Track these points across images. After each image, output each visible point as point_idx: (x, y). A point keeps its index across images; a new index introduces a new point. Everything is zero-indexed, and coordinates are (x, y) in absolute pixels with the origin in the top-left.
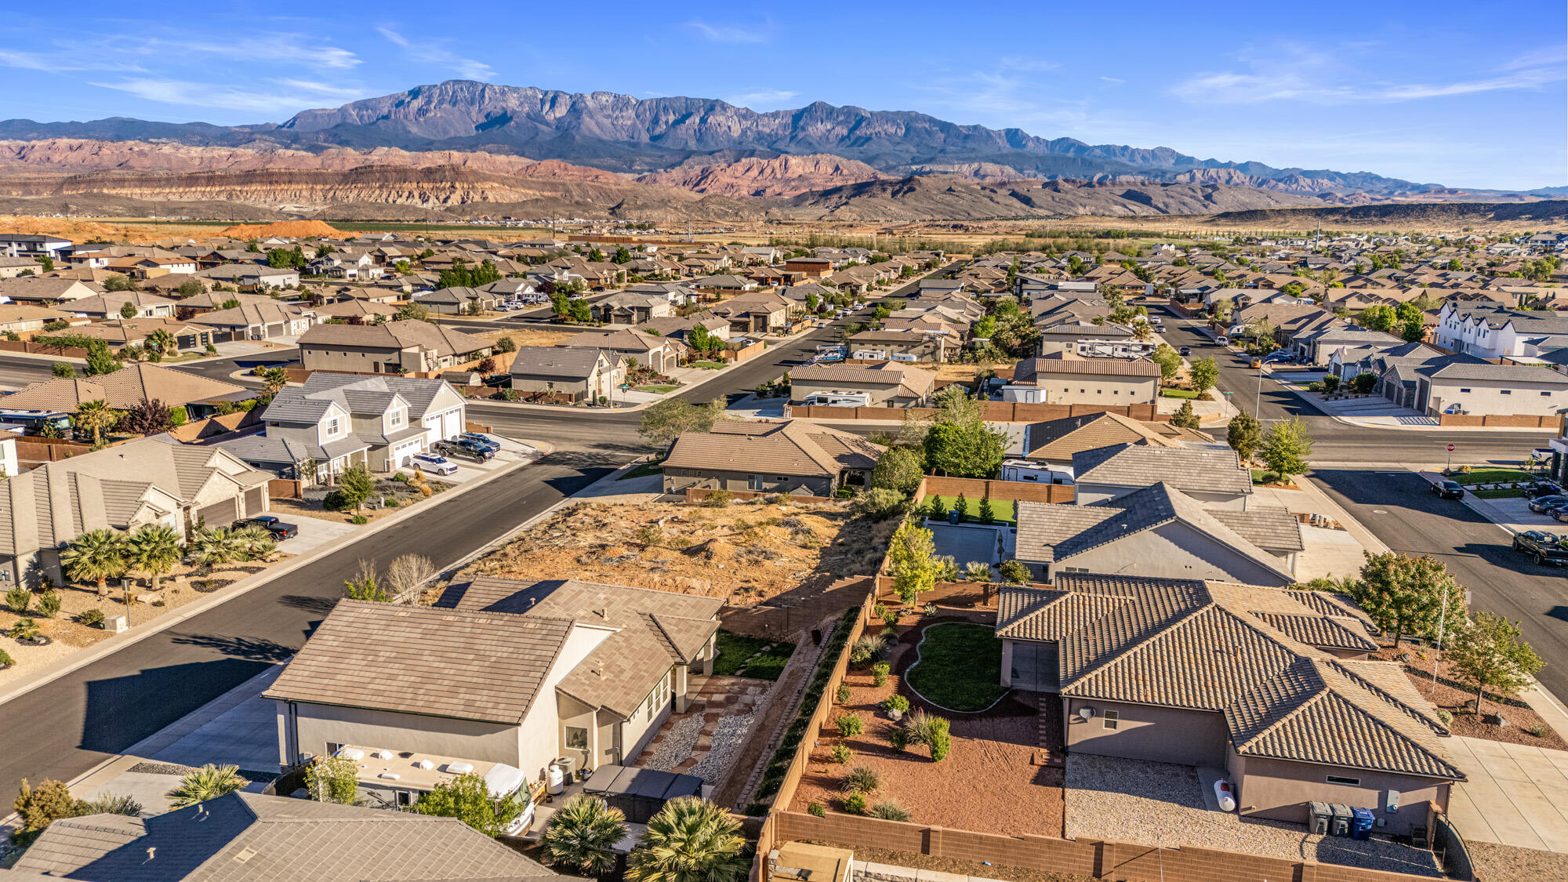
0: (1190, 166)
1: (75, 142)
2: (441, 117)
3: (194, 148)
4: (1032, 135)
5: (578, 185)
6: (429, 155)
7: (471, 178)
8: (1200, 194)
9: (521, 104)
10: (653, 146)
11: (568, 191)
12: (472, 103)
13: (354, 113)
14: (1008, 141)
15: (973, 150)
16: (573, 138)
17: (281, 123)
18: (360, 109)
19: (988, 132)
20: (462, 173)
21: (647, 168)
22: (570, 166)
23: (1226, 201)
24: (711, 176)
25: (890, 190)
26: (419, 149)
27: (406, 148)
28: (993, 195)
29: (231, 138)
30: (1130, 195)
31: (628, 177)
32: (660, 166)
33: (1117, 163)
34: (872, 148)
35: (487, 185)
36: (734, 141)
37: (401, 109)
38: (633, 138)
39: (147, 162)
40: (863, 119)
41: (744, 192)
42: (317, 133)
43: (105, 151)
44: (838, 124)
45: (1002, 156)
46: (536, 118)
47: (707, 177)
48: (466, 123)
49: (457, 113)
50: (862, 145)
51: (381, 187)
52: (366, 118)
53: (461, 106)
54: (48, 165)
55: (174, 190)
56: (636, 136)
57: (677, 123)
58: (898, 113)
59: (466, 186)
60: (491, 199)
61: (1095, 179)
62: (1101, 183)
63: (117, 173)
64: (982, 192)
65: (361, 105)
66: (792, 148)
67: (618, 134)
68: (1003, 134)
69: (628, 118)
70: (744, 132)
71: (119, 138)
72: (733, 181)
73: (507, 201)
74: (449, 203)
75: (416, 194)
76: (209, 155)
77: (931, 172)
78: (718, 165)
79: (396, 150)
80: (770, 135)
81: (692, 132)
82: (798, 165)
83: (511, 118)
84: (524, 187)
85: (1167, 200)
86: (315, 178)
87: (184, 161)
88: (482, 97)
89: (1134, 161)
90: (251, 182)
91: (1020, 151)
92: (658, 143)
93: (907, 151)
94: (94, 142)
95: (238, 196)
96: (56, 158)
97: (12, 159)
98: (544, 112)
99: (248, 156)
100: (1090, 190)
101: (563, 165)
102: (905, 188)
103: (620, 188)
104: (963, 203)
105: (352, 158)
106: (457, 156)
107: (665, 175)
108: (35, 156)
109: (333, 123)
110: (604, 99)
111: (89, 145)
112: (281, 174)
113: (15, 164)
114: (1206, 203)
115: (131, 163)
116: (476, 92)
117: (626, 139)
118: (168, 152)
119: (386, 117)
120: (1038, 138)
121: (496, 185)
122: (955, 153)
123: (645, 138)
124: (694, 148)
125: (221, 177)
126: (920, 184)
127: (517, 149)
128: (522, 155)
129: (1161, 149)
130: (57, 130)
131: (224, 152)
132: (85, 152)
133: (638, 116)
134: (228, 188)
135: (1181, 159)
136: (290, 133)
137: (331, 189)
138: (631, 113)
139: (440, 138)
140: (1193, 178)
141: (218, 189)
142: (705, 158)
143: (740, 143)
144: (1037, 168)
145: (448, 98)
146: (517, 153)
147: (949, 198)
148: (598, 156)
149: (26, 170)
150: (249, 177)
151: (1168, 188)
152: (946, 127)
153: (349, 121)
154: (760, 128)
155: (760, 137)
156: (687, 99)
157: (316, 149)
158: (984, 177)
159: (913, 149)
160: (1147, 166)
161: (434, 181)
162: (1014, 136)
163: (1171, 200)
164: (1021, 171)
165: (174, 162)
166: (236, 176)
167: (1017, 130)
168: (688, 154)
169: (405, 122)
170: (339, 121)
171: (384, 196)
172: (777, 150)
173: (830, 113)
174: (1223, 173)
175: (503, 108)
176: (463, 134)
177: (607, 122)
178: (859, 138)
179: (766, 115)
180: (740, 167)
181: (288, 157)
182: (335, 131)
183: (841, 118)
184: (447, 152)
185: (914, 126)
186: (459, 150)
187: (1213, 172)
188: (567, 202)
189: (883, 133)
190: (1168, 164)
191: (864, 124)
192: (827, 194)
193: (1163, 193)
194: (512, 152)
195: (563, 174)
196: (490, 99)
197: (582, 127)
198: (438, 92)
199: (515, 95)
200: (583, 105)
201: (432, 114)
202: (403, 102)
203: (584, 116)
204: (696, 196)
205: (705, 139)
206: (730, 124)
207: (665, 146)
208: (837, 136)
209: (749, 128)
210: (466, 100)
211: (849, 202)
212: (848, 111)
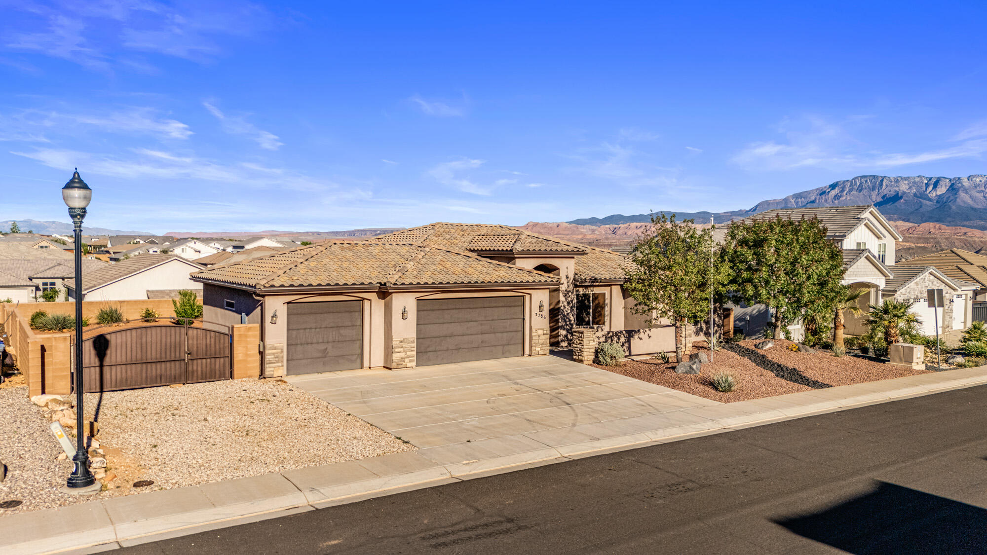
2: (850, 199)
5: (946, 239)
9: (912, 188)
11: (937, 242)
12: (873, 189)
13: (793, 201)
16: (950, 208)
17: (748, 209)
18: (797, 198)
22: (943, 227)
29: (719, 219)
37: (823, 196)
46: (922, 196)
49: (862, 196)
52: (800, 203)
53: (865, 192)
54: (624, 236)
65: (798, 196)
83: (901, 197)
88: (882, 185)
97: (609, 234)
98: (928, 192)
101: (937, 226)
103: (982, 240)
108: (619, 232)
109: (778, 207)
110: (978, 180)
116: (877, 182)
119: (812, 201)
127: (904, 217)
128: (908, 221)
145: (856, 188)
146: (903, 220)
148: (971, 220)
149: (614, 238)
153: (788, 205)
170: (781, 205)
175: (896, 191)
177: (979, 196)
194: (899, 219)
195: (937, 232)
196: (887, 186)
197: (958, 200)
198: (849, 184)
199: (906, 182)
200: (960, 185)
201: (844, 198)
202: (825, 192)
203: (960, 192)
210: (869, 188)
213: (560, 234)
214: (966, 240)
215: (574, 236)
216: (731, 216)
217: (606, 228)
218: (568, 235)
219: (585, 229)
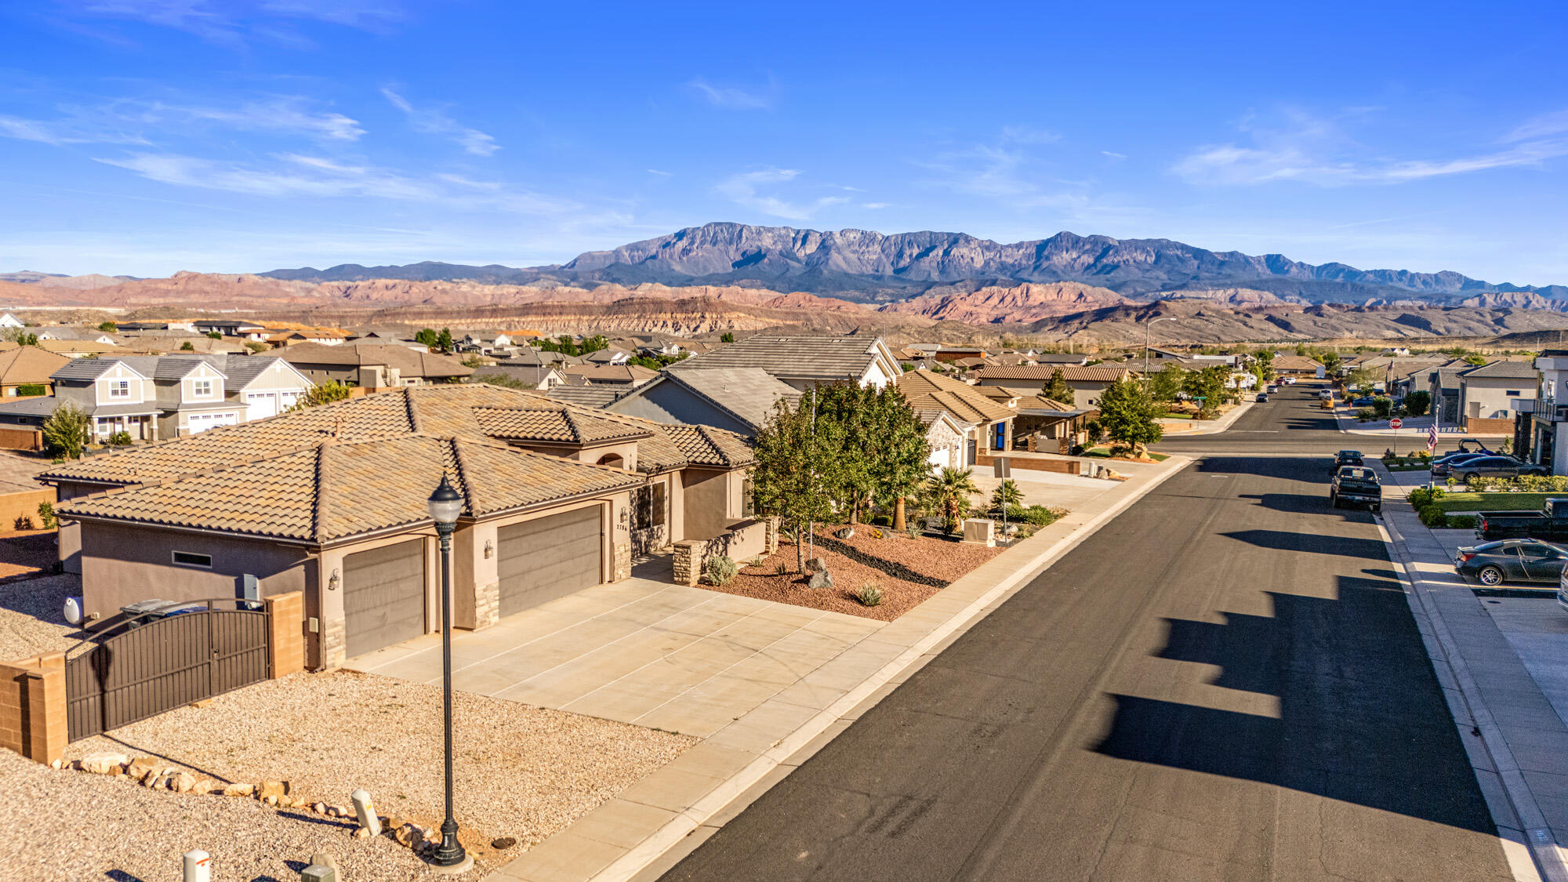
0: (1480, 291)
1: (390, 282)
2: (702, 256)
3: (487, 287)
4: (1295, 261)
5: (818, 315)
6: (688, 290)
7: (721, 309)
8: (1489, 319)
9: (775, 243)
10: (896, 278)
11: (809, 320)
12: (731, 243)
13: (626, 254)
14: (1269, 267)
15: (1229, 276)
16: (821, 272)
17: (563, 264)
18: (632, 250)
19: (1246, 259)
20: (714, 305)
21: (889, 298)
22: (814, 298)
23: (1519, 323)
24: (950, 305)
25: (1134, 315)
26: (681, 285)
27: (669, 284)
28: (1247, 320)
29: (520, 278)
30: (1405, 320)
31: (868, 309)
32: (902, 297)
33: (1392, 287)
34: (1119, 275)
35: (734, 315)
36: (977, 271)
37: (667, 249)
38: (877, 271)
39: (447, 299)
40: (1110, 247)
41: (983, 320)
42: (593, 272)
43: (414, 289)
44: (1084, 253)
45: (1261, 281)
46: (787, 254)
47: (946, 306)
48: (722, 260)
49: (717, 252)
50: (1109, 272)
52: (636, 258)
53: (721, 246)
54: (367, 301)
55: (463, 321)
56: (880, 269)
57: (920, 256)
58: (1148, 241)
59: (714, 316)
60: (737, 327)
61: (1368, 304)
62: (1371, 308)
63: (421, 307)
64: (1236, 317)
65: (633, 248)
66: (1036, 276)
67: (864, 268)
68: (1263, 260)
69: (874, 253)
70: (987, 263)
71: (428, 279)
72: (973, 309)
73: (753, 329)
74: (699, 331)
75: (670, 324)
76: (499, 292)
77: (1182, 297)
78: (958, 294)
79: (658, 286)
80: (1013, 265)
81: (934, 264)
82: (1039, 293)
83: (765, 256)
84: (768, 317)
85: (1449, 325)
86: (585, 310)
87: (478, 297)
88: (740, 236)
89: (1414, 286)
90: (528, 314)
91: (1280, 276)
92: (902, 276)
93: (1158, 278)
94: (406, 281)
95: (515, 326)
96: (374, 296)
97: (339, 297)
98: (796, 249)
99: (532, 292)
100: (1359, 314)
101: (807, 298)
102: (1151, 313)
103: (858, 316)
104: (1213, 328)
105: (620, 291)
106: (712, 291)
107: (906, 305)
108: (357, 294)
109: (608, 263)
110: (852, 236)
111: (402, 284)
112: (554, 306)
113: (339, 301)
114: (1497, 327)
115: (434, 300)
116: (735, 233)
117: (872, 272)
118: (465, 290)
119: (654, 257)
120: (1302, 265)
121: (742, 315)
122: (1209, 279)
123: (889, 271)
124: (937, 279)
125: (503, 310)
126: (1166, 308)
127: (768, 284)
128: (773, 289)
129: (1445, 273)
130: (379, 272)
131: (511, 289)
133: (883, 251)
134: (508, 319)
135: (1468, 283)
136: (569, 274)
137: (595, 319)
138: (877, 248)
139: (700, 275)
140: (1483, 303)
141: (499, 320)
142: (946, 289)
143: (983, 273)
144: (1301, 294)
145: (709, 239)
146: (768, 288)
147: (1197, 322)
148: (843, 289)
149: (347, 305)
150: (526, 310)
151: (1451, 312)
152: (1200, 254)
153: (622, 261)
154: (1003, 259)
155: (1003, 267)
156: (931, 233)
157: (590, 286)
158: (1240, 303)
159: (1164, 276)
160: (1428, 291)
161: (687, 312)
162: (1275, 262)
163: (1454, 325)
164: (1282, 297)
165: (469, 299)
166: (518, 309)
167: (1279, 256)
168: (929, 285)
169: (670, 260)
170: (613, 261)
171: (642, 326)
172: (1020, 279)
173: (1076, 242)
174: (1519, 298)
175: (758, 247)
176: (720, 271)
177: (854, 257)
178: (1105, 266)
179: (1009, 246)
180: (980, 296)
181: (566, 293)
182: (608, 270)
183: (1088, 247)
184: (704, 287)
185: (1163, 253)
186: (715, 285)
187: (1507, 296)
188: (805, 329)
189: (1131, 261)
190: (1455, 289)
191: (1111, 252)
192: (1067, 320)
193: (1444, 317)
194: (763, 286)
195: (807, 305)
196: (747, 238)
197: (830, 262)
198: (701, 233)
199: (770, 234)
200: (832, 242)
201: (695, 253)
202: (670, 243)
203: (833, 252)
204: (933, 323)
205: (948, 270)
206: (973, 255)
207: (908, 277)
208: (1083, 264)
209: (992, 259)
210: (725, 240)
211: (1089, 326)
212: (1095, 240)
213: (245, 295)
214: (840, 317)
215: (273, 300)
216: (538, 273)
217: (333, 287)
218: (260, 297)
219: (294, 287)
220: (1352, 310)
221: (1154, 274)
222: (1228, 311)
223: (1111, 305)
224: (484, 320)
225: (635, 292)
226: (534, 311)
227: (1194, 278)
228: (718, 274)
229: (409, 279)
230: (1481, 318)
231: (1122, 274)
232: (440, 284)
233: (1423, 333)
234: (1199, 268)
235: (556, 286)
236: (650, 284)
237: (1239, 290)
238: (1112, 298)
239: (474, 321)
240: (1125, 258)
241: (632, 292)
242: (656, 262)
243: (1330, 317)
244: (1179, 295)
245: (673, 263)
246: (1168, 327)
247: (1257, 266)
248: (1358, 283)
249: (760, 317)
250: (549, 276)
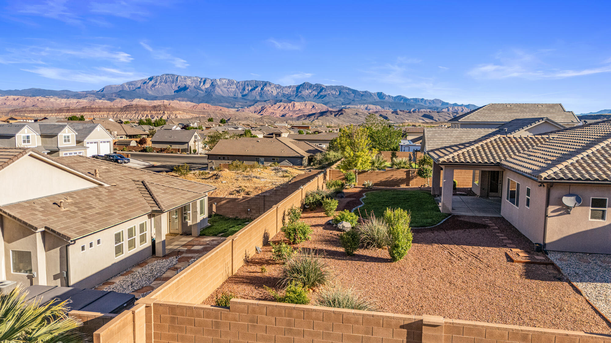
0: (448, 106)
1: (16, 97)
2: (161, 88)
3: (63, 100)
4: (387, 95)
5: (213, 112)
6: (155, 101)
7: (171, 110)
8: (452, 116)
9: (192, 83)
10: (243, 98)
11: (209, 114)
12: (173, 82)
13: (127, 86)
14: (378, 97)
15: (365, 100)
16: (212, 96)
17: (98, 90)
18: (129, 85)
19: (370, 94)
20: (168, 108)
21: (240, 107)
22: (210, 106)
24: (265, 109)
25: (333, 114)
26: (151, 100)
27: (147, 99)
29: (78, 96)
30: (425, 116)
31: (232, 111)
32: (245, 106)
33: (419, 105)
34: (326, 99)
35: (178, 112)
36: (274, 97)
37: (145, 85)
38: (235, 95)
39: (44, 105)
40: (323, 88)
41: (278, 115)
42: (112, 94)
43: (28, 100)
44: (314, 91)
45: (376, 102)
46: (197, 88)
47: (263, 110)
48: (170, 89)
49: (167, 87)
50: (323, 98)
51: (135, 113)
52: (131, 88)
53: (169, 84)
54: (4, 106)
55: (53, 114)
56: (236, 95)
57: (252, 90)
58: (336, 86)
59: (169, 112)
60: (179, 117)
61: (412, 110)
62: (414, 112)
63: (31, 108)
65: (130, 83)
66: (296, 99)
67: (230, 94)
68: (376, 94)
69: (233, 88)
70: (278, 94)
71: (34, 96)
72: (274, 111)
73: (185, 118)
75: (150, 116)
76: (69, 102)
77: (349, 108)
78: (268, 105)
79: (142, 100)
80: (288, 94)
81: (258, 93)
82: (298, 105)
83: (188, 88)
84: (192, 113)
85: (439, 118)
86: (110, 109)
87: (59, 104)
88: (177, 80)
89: (426, 104)
90: (84, 111)
91: (382, 100)
92: (245, 97)
93: (340, 100)
94: (23, 97)
96: (8, 103)
98: (201, 86)
99: (85, 102)
100: (410, 114)
101: (207, 105)
102: (340, 113)
103: (229, 113)
104: (362, 119)
105: (125, 102)
106: (166, 102)
107: (248, 109)
109: (118, 90)
110: (224, 81)
111: (22, 98)
112: (96, 108)
115: (38, 105)
116: (175, 78)
117: (233, 96)
118: (52, 101)
119: (139, 88)
120: (389, 96)
121: (181, 112)
122: (358, 101)
123: (240, 96)
124: (259, 99)
125: (72, 110)
126: (345, 112)
127: (190, 100)
128: (192, 102)
129: (436, 99)
130: (9, 93)
131: (75, 101)
132: (20, 101)
133: (237, 87)
134: (75, 114)
135: (443, 103)
136: (101, 94)
137: (116, 114)
138: (234, 86)
139: (160, 96)
140: (448, 110)
141: (71, 114)
142: (263, 103)
143: (276, 97)
144: (389, 107)
145: (164, 81)
147: (356, 117)
148: (221, 102)
150: (83, 109)
151: (439, 113)
152: (354, 92)
153: (125, 89)
154: (284, 92)
155: (284, 95)
156: (256, 81)
157: (111, 100)
158: (369, 110)
159: (342, 100)
160: (431, 106)
161: (157, 111)
162: (380, 95)
163: (441, 118)
164: (383, 108)
165: (55, 105)
166: (78, 109)
167: (381, 93)
168: (256, 102)
169: (146, 89)
170: (121, 89)
171: (137, 116)
172: (290, 100)
173: (311, 86)
174: (460, 108)
175: (185, 84)
176: (169, 94)
177: (225, 90)
178: (322, 95)
179: (286, 87)
180: (276, 106)
181: (101, 102)
182: (119, 93)
183: (315, 88)
184: (163, 101)
185: (341, 91)
186: (167, 100)
187: (456, 108)
189: (331, 94)
190: (439, 105)
191: (323, 91)
192: (309, 116)
193: (438, 115)
194: (188, 100)
195: (208, 108)
196: (180, 81)
197: (215, 91)
198: (160, 78)
199: (190, 79)
200: (216, 83)
201: (157, 86)
202: (146, 82)
203: (216, 87)
204: (259, 116)
205: (263, 96)
206: (272, 90)
207: (247, 98)
208: (313, 95)
209: (280, 92)
210: (171, 81)
211: (319, 118)
212: (317, 86)
214: (221, 113)
216: (86, 94)
220: (408, 113)
221: (339, 99)
222: (366, 113)
223: (324, 110)
224: (63, 114)
225: (132, 102)
226: (87, 110)
227: (353, 101)
228: (168, 95)
229: (25, 96)
230: (449, 116)
231: (327, 99)
232: (40, 98)
233: (431, 121)
234: (354, 97)
235: (95, 99)
236: (139, 99)
237: (369, 105)
238: (324, 108)
239: (58, 114)
240: (328, 93)
241: (130, 102)
242: (141, 90)
243: (401, 115)
244: (348, 107)
245: (148, 90)
246: (346, 119)
247: (374, 96)
248: (408, 103)
249: (189, 113)
250: (92, 95)
